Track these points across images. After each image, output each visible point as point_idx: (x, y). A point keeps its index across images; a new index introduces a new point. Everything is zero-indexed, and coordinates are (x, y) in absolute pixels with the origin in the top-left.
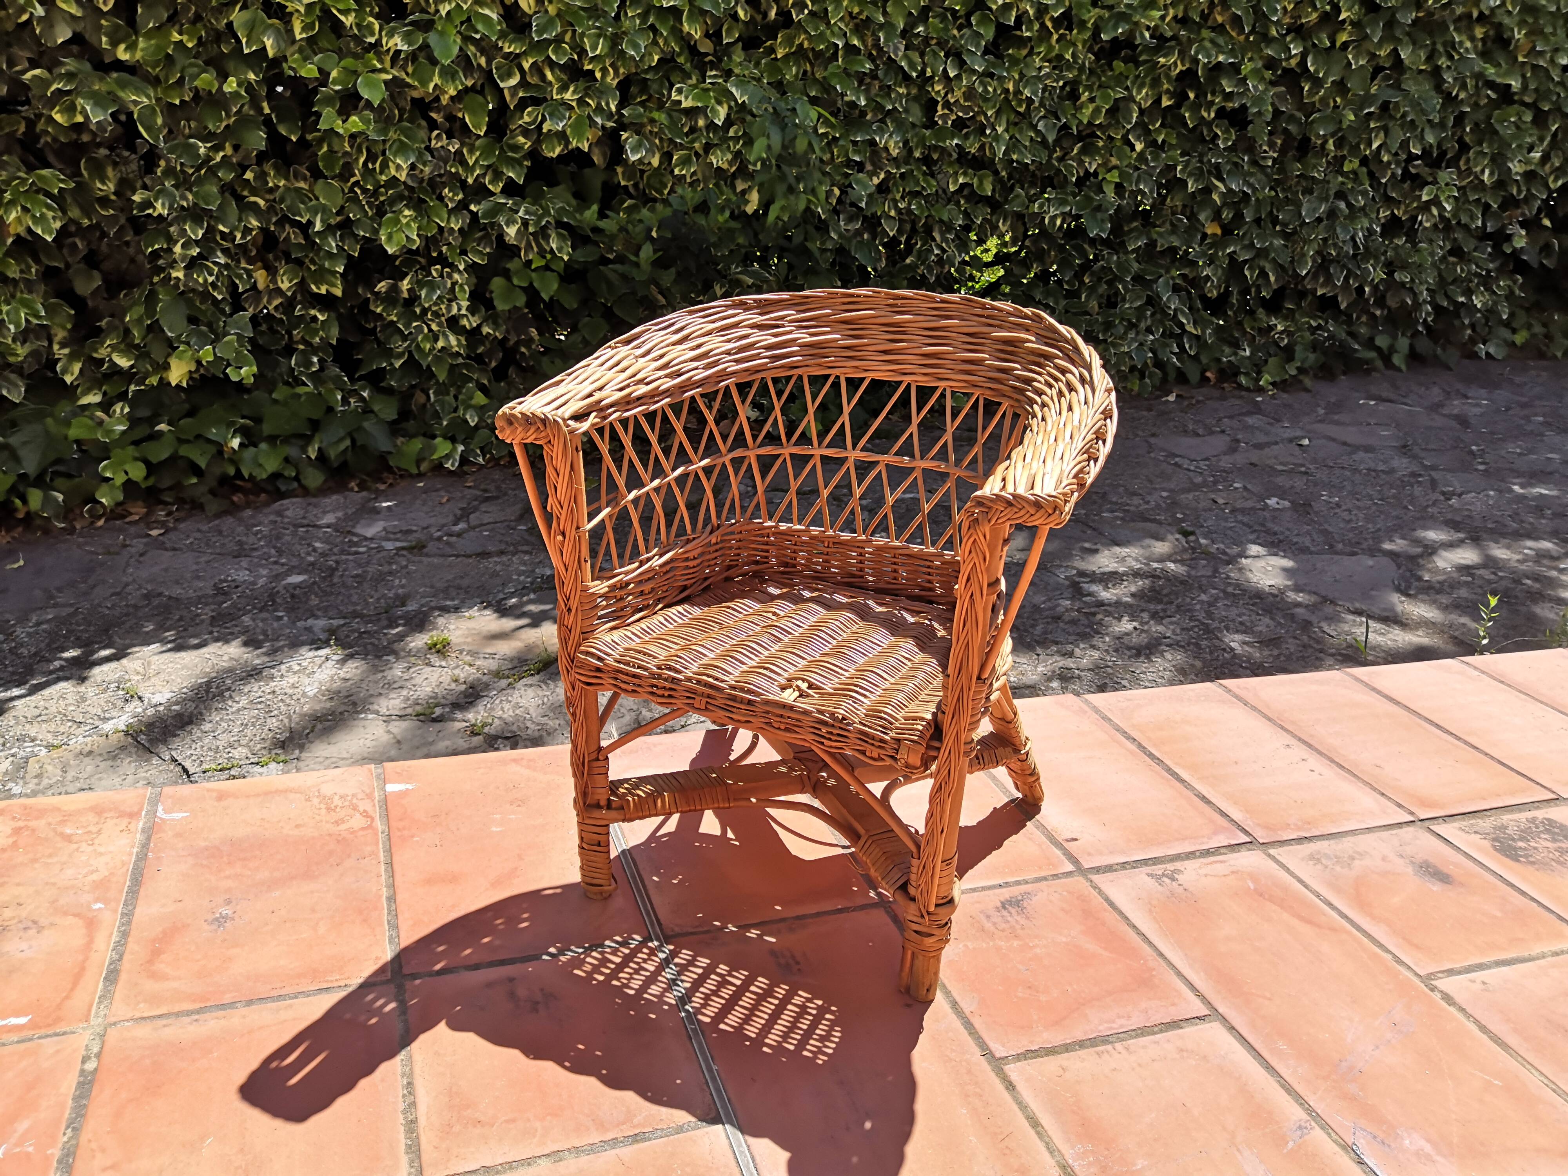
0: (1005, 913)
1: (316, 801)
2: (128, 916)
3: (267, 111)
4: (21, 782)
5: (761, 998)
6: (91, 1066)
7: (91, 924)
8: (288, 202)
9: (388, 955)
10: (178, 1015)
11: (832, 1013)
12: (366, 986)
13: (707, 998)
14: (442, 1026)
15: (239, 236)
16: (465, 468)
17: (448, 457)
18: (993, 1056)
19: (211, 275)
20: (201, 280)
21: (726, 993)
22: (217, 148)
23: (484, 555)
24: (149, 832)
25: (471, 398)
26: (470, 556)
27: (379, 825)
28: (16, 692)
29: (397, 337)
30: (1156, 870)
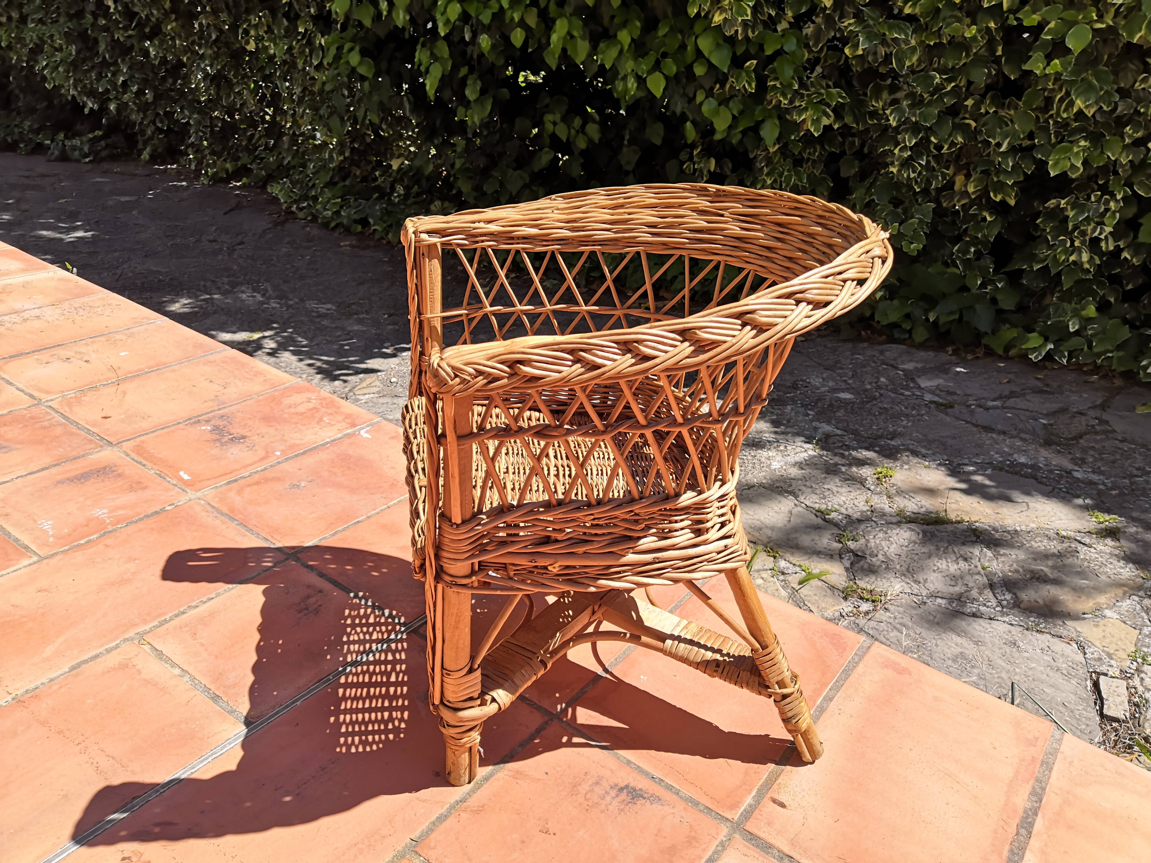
0: (613, 793)
2: (278, 463)
3: (999, 53)
6: (169, 508)
7: (264, 459)
8: (991, 125)
9: (307, 544)
10: (218, 510)
11: (396, 736)
12: (278, 549)
14: (263, 587)
15: (946, 147)
17: (1035, 349)
18: (416, 846)
19: (914, 172)
20: (905, 175)
22: (949, 80)
23: (988, 429)
24: (347, 436)
25: (1084, 309)
26: (977, 426)
29: (1044, 245)
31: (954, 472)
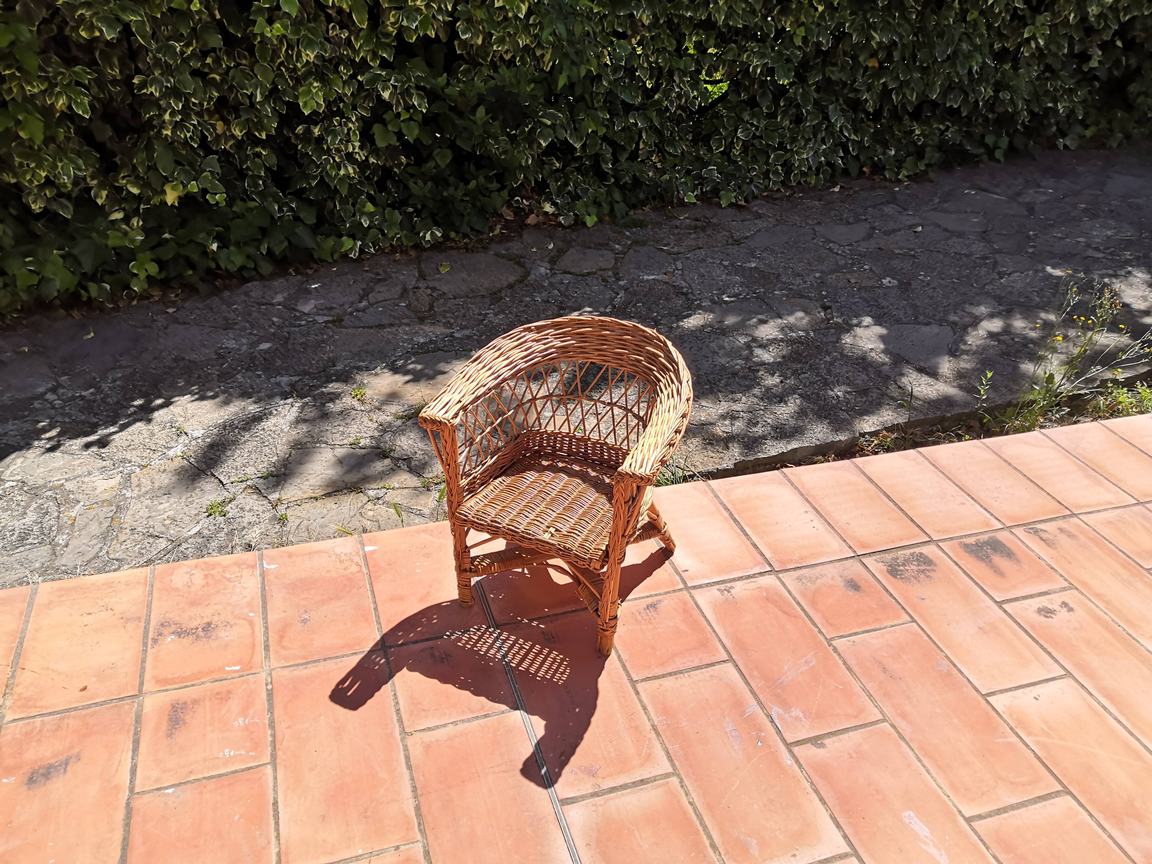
0: (648, 611)
1: (334, 557)
2: (265, 619)
3: (218, 17)
4: (129, 489)
5: (537, 655)
6: (270, 687)
7: (251, 623)
8: (237, 79)
9: (378, 637)
10: (297, 665)
11: (567, 661)
12: (371, 652)
13: (514, 655)
14: (405, 669)
15: (205, 103)
16: (363, 256)
17: (351, 249)
18: (632, 679)
19: (189, 132)
20: (182, 136)
21: (522, 652)
22: (187, 45)
23: (381, 326)
24: (263, 575)
25: (364, 207)
26: (371, 327)
27: (365, 571)
28: (112, 429)
29: (313, 166)
30: (722, 587)
31: (395, 370)
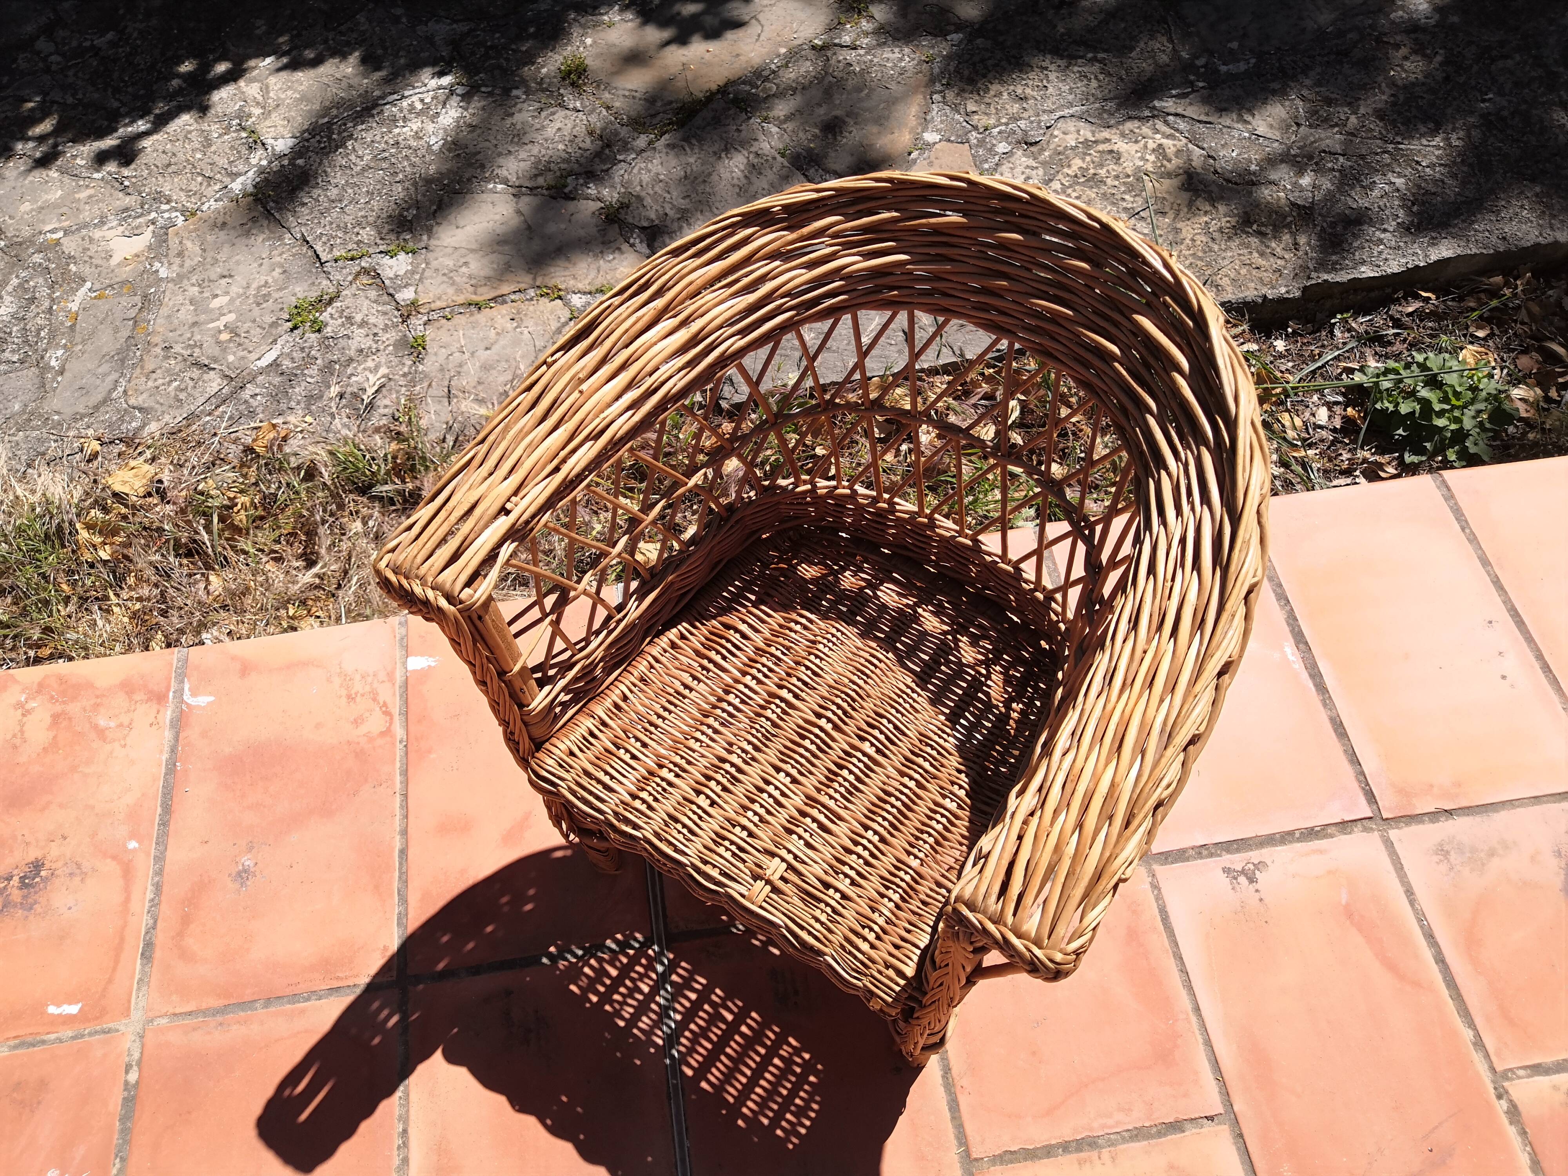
1: (337, 681)
2: (160, 859)
4: (165, 261)
5: (750, 1043)
6: (133, 1077)
7: (127, 872)
9: (394, 945)
10: (204, 1012)
11: (816, 1074)
12: (373, 988)
13: (695, 1041)
14: (438, 1056)
18: (967, 1152)
21: (715, 1033)
24: (179, 723)
27: (399, 731)
28: (142, 125)
30: (1237, 860)
31: (646, 13)
